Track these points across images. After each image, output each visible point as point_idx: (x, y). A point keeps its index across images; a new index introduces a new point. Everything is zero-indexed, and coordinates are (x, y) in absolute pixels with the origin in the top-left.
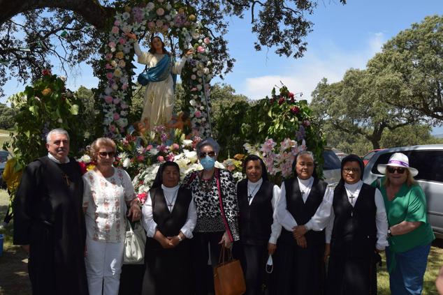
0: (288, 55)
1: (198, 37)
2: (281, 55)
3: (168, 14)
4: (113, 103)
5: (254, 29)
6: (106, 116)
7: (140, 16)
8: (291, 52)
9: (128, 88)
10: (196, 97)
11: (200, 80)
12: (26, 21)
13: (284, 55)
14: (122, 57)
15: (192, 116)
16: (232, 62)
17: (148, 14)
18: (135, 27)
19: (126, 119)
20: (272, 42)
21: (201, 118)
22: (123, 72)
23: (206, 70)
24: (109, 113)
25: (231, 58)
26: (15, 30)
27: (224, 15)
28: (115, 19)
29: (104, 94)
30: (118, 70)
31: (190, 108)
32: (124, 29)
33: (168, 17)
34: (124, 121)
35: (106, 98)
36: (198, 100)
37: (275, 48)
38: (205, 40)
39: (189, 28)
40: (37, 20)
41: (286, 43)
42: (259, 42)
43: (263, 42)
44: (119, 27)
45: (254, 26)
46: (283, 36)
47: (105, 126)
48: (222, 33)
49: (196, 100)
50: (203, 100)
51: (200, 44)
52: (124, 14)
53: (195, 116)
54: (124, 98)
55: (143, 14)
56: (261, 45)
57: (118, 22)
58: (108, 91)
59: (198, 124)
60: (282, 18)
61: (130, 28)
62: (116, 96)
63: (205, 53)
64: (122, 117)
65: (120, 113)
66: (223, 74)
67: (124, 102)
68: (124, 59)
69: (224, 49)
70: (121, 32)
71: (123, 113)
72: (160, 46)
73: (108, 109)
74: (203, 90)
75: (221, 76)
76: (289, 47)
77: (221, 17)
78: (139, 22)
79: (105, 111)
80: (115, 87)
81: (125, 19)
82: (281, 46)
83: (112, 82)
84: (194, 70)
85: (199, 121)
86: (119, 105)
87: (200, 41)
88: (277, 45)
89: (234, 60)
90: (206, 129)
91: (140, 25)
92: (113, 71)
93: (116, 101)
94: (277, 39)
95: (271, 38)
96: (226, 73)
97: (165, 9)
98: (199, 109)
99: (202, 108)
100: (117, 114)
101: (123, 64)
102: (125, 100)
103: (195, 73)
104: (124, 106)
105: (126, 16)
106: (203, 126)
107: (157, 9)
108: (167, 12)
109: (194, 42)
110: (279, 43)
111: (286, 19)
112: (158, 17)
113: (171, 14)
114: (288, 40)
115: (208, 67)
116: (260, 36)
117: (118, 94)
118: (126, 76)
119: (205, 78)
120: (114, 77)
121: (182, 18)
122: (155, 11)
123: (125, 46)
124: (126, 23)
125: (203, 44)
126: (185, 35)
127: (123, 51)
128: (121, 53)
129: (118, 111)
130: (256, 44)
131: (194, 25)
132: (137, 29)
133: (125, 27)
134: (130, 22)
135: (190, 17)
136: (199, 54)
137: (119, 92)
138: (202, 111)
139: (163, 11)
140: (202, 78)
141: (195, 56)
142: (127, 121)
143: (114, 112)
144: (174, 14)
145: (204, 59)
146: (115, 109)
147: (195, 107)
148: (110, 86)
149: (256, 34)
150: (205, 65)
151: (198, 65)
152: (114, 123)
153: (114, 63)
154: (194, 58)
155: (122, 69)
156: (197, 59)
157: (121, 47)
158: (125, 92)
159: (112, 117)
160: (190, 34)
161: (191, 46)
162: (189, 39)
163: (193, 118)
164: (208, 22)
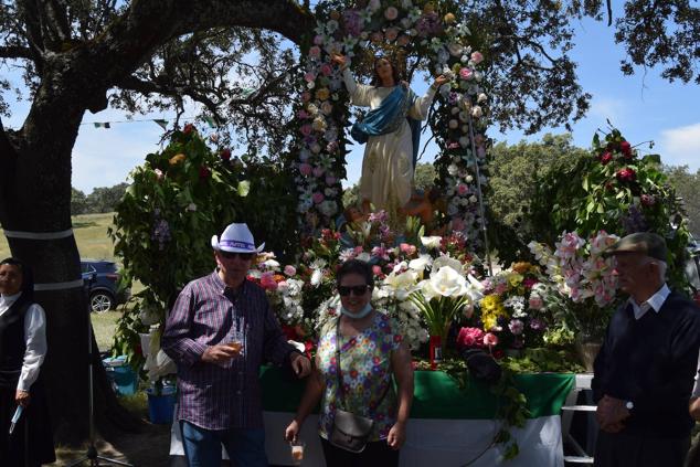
0: (686, 80)
1: (460, 51)
2: (671, 81)
3: (406, 16)
4: (313, 175)
5: (619, 37)
6: (302, 197)
7: (356, 25)
8: (690, 76)
9: (336, 149)
10: (458, 159)
11: (465, 128)
12: (261, 57)
13: (678, 80)
14: (327, 96)
15: (451, 193)
16: (587, 100)
17: (369, 20)
18: (349, 43)
19: (334, 202)
20: (654, 58)
21: (468, 196)
22: (329, 123)
23: (476, 110)
24: (308, 192)
26: (246, 73)
27: (569, 18)
28: (315, 34)
29: (299, 161)
30: (319, 119)
31: (448, 180)
32: (328, 50)
33: (405, 22)
34: (330, 206)
35: (302, 167)
36: (462, 165)
37: (660, 67)
38: (473, 55)
39: (444, 38)
40: (276, 56)
41: (681, 57)
42: (629, 60)
43: (639, 59)
44: (321, 46)
45: (618, 31)
46: (675, 45)
47: (300, 214)
48: (564, 49)
49: (458, 165)
50: (469, 164)
51: (464, 65)
52: (329, 23)
53: (456, 193)
54: (330, 166)
55: (361, 21)
56: (634, 66)
57: (319, 39)
58: (304, 155)
59: (462, 209)
60: (669, 11)
61: (339, 45)
62: (316, 164)
63: (475, 79)
64: (327, 198)
65: (323, 192)
66: (570, 121)
67: (332, 174)
68: (330, 100)
69: (570, 78)
70: (324, 53)
71: (328, 192)
72: (389, 73)
73: (306, 185)
74: (470, 147)
75: (568, 126)
76: (686, 65)
78: (355, 35)
79: (301, 189)
80: (316, 148)
81: (331, 32)
82: (672, 63)
83: (310, 141)
84: (455, 110)
85: (465, 202)
86: (323, 178)
87: (464, 58)
88: (664, 61)
89: (590, 97)
90: (477, 217)
91: (356, 40)
92: (311, 121)
93: (318, 172)
94: (664, 51)
95: (652, 50)
96: (575, 119)
97: (399, 8)
98: (463, 180)
99: (469, 178)
100: (318, 193)
101: (328, 109)
102: (332, 170)
103: (456, 117)
104: (330, 181)
105: (333, 26)
106: (473, 211)
107: (386, 8)
108: (403, 13)
109: (453, 61)
110: (668, 59)
111: (677, 13)
112: (388, 23)
113: (410, 16)
114: (683, 51)
115: (481, 104)
116: (630, 48)
117: (319, 159)
118: (334, 128)
119: (473, 125)
120: (314, 132)
121: (431, 21)
122: (381, 12)
123: (331, 78)
124: (332, 39)
125: (470, 63)
126: (436, 50)
127: (328, 87)
128: (325, 90)
129: (320, 189)
130: (623, 62)
131: (452, 31)
132: (352, 47)
133: (332, 46)
134: (339, 36)
135: (446, 18)
136: (462, 82)
137: (322, 156)
138: (469, 184)
139: (396, 12)
140: (468, 124)
141: (456, 86)
142: (336, 206)
143: (314, 191)
144: (415, 14)
145: (473, 89)
146: (315, 186)
147: (457, 177)
148: (308, 147)
149: (624, 46)
150: (474, 100)
151: (461, 101)
152: (314, 209)
153: (313, 108)
154: (453, 90)
155: (326, 118)
156: (459, 90)
157: (324, 80)
158: (332, 156)
159: (311, 200)
160: (446, 47)
161: (447, 70)
162: (445, 57)
163: (452, 197)
164: (539, 33)
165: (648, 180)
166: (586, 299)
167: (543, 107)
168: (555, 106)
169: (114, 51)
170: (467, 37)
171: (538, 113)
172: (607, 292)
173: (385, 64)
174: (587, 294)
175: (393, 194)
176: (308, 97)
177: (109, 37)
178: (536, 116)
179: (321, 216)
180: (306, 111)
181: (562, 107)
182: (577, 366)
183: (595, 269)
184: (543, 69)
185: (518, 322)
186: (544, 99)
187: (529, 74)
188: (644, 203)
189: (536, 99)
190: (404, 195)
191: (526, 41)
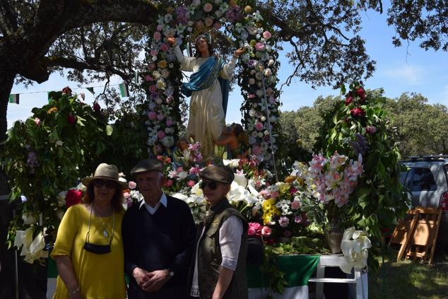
0: (437, 49)
1: (255, 31)
2: (427, 49)
3: (218, 9)
4: (157, 120)
5: (390, 21)
6: (150, 135)
7: (184, 16)
8: (439, 46)
9: (172, 101)
10: (255, 105)
11: (260, 84)
13: (431, 49)
14: (165, 66)
15: (251, 129)
16: (373, 65)
17: (193, 13)
18: (180, 29)
19: (172, 137)
20: (415, 34)
21: (263, 131)
22: (167, 84)
23: (267, 71)
24: (155, 131)
25: (370, 61)
27: (359, 11)
28: (158, 24)
29: (148, 110)
30: (160, 81)
31: (249, 120)
32: (165, 34)
33: (217, 13)
34: (169, 140)
35: (150, 114)
36: (258, 109)
37: (419, 40)
38: (264, 33)
39: (244, 22)
41: (432, 33)
42: (398, 36)
43: (404, 36)
44: (161, 32)
45: (389, 17)
46: (429, 25)
47: (149, 146)
48: (355, 31)
49: (255, 109)
50: (263, 108)
51: (258, 41)
52: (166, 16)
53: (254, 129)
54: (169, 113)
55: (188, 14)
56: (401, 40)
57: (160, 27)
58: (152, 106)
59: (259, 140)
61: (173, 31)
62: (159, 111)
63: (266, 50)
64: (167, 135)
65: (164, 131)
66: (363, 79)
67: (170, 118)
68: (168, 67)
69: (361, 51)
70: (163, 36)
71: (167, 130)
73: (152, 126)
76: (436, 38)
77: (357, 14)
78: (184, 23)
79: (150, 129)
80: (159, 101)
81: (167, 22)
82: (427, 37)
83: (156, 96)
84: (253, 71)
85: (261, 135)
86: (164, 121)
87: (258, 36)
88: (421, 37)
89: (375, 63)
90: (270, 145)
91: (185, 27)
92: (155, 82)
93: (161, 117)
94: (421, 29)
95: (413, 29)
96: (366, 78)
97: (213, 4)
98: (260, 120)
99: (263, 118)
100: (161, 132)
101: (166, 74)
102: (170, 115)
103: (253, 76)
104: (169, 122)
105: (169, 18)
106: (266, 141)
107: (204, 5)
108: (216, 7)
109: (251, 38)
110: (424, 35)
112: (206, 14)
113: (220, 8)
114: (434, 29)
116: (398, 29)
117: (161, 109)
118: (170, 87)
119: (265, 82)
120: (157, 90)
121: (235, 11)
122: (201, 7)
123: (168, 53)
124: (168, 27)
125: (262, 39)
126: (239, 31)
127: (166, 59)
128: (164, 61)
129: (162, 129)
130: (394, 38)
131: (250, 17)
132: (182, 31)
133: (168, 31)
134: (173, 24)
135: (246, 9)
136: (257, 52)
137: (163, 106)
138: (263, 123)
139: (211, 6)
140: (261, 81)
141: (253, 55)
142: (173, 140)
143: (158, 130)
144: (224, 7)
145: (265, 57)
146: (159, 126)
147: (256, 118)
148: (153, 101)
149: (394, 27)
150: (265, 65)
151: (257, 65)
152: (158, 142)
153: (157, 74)
154: (251, 58)
155: (165, 80)
156: (255, 58)
157: (163, 54)
158: (170, 106)
159: (156, 137)
160: (246, 29)
161: (246, 45)
162: (245, 36)
163: (252, 132)
164: (339, 21)
165: (374, 115)
166: (330, 201)
167: (344, 70)
168: (352, 69)
169: (26, 40)
170: (261, 21)
171: (342, 75)
172: (343, 196)
173: (202, 42)
174: (329, 198)
175: (208, 131)
176: (153, 66)
177: (23, 31)
178: (340, 77)
179: (164, 148)
180: (152, 76)
181: (357, 70)
182: (324, 250)
183: (332, 180)
184: (342, 46)
185: (285, 218)
186: (345, 65)
187: (334, 49)
188: (368, 131)
189: (340, 65)
190: (217, 132)
191: (329, 26)
